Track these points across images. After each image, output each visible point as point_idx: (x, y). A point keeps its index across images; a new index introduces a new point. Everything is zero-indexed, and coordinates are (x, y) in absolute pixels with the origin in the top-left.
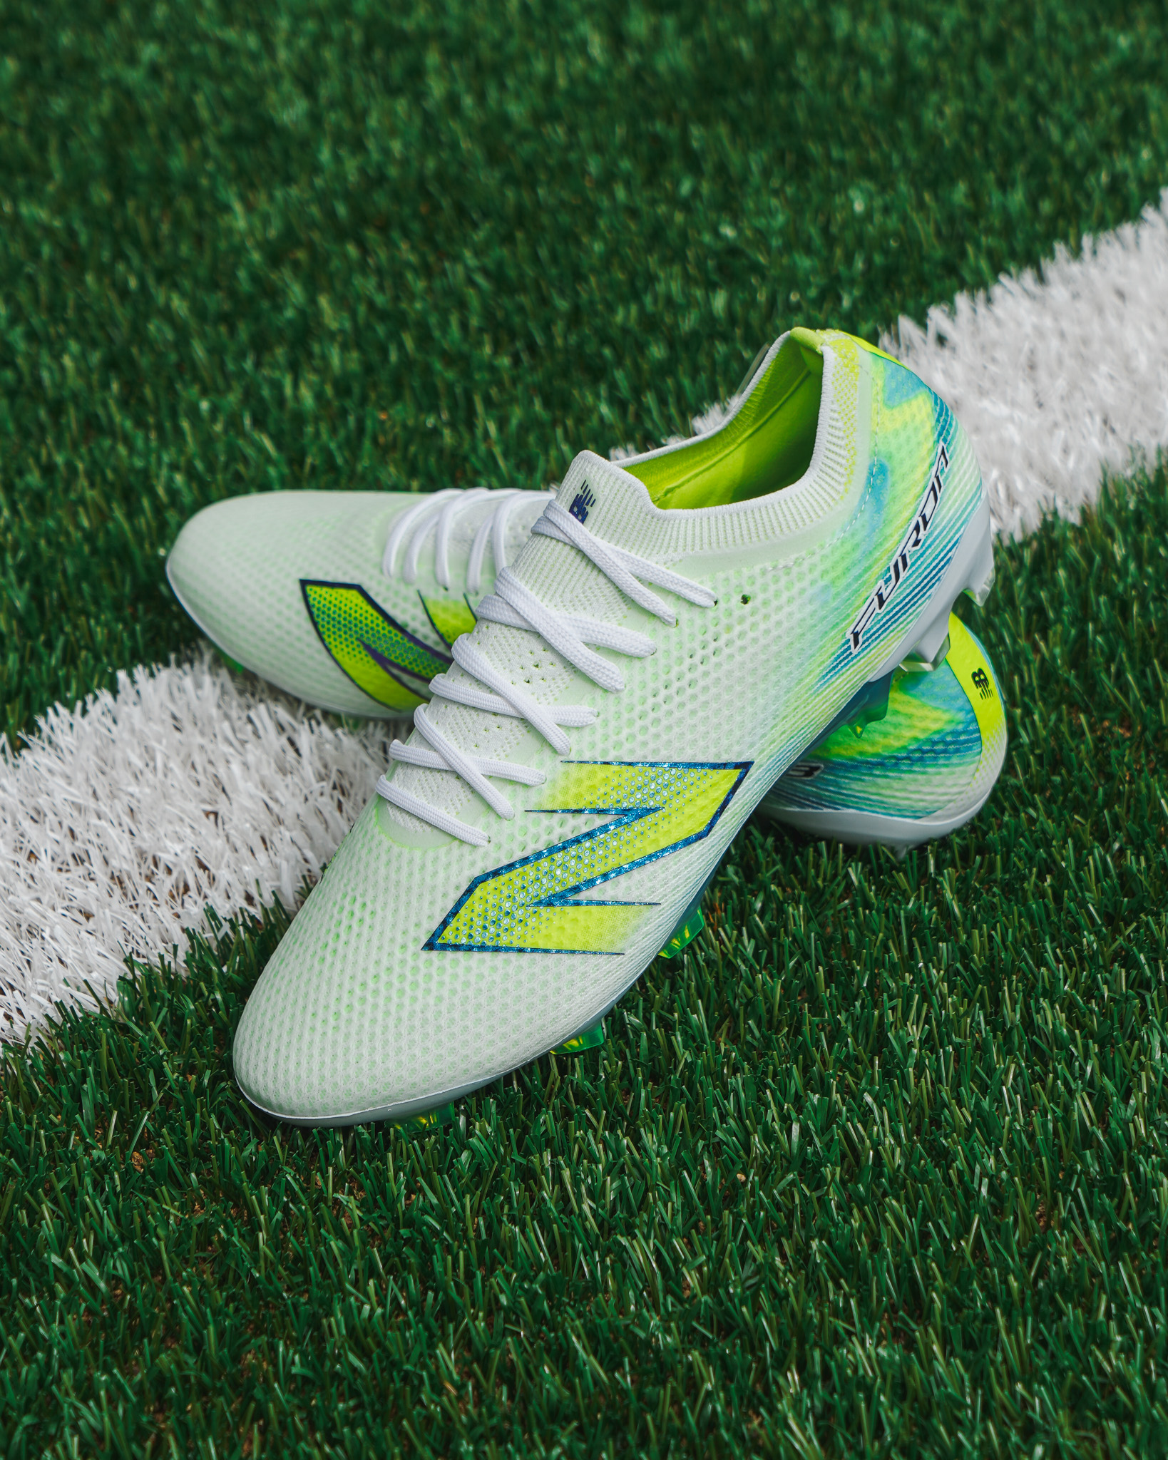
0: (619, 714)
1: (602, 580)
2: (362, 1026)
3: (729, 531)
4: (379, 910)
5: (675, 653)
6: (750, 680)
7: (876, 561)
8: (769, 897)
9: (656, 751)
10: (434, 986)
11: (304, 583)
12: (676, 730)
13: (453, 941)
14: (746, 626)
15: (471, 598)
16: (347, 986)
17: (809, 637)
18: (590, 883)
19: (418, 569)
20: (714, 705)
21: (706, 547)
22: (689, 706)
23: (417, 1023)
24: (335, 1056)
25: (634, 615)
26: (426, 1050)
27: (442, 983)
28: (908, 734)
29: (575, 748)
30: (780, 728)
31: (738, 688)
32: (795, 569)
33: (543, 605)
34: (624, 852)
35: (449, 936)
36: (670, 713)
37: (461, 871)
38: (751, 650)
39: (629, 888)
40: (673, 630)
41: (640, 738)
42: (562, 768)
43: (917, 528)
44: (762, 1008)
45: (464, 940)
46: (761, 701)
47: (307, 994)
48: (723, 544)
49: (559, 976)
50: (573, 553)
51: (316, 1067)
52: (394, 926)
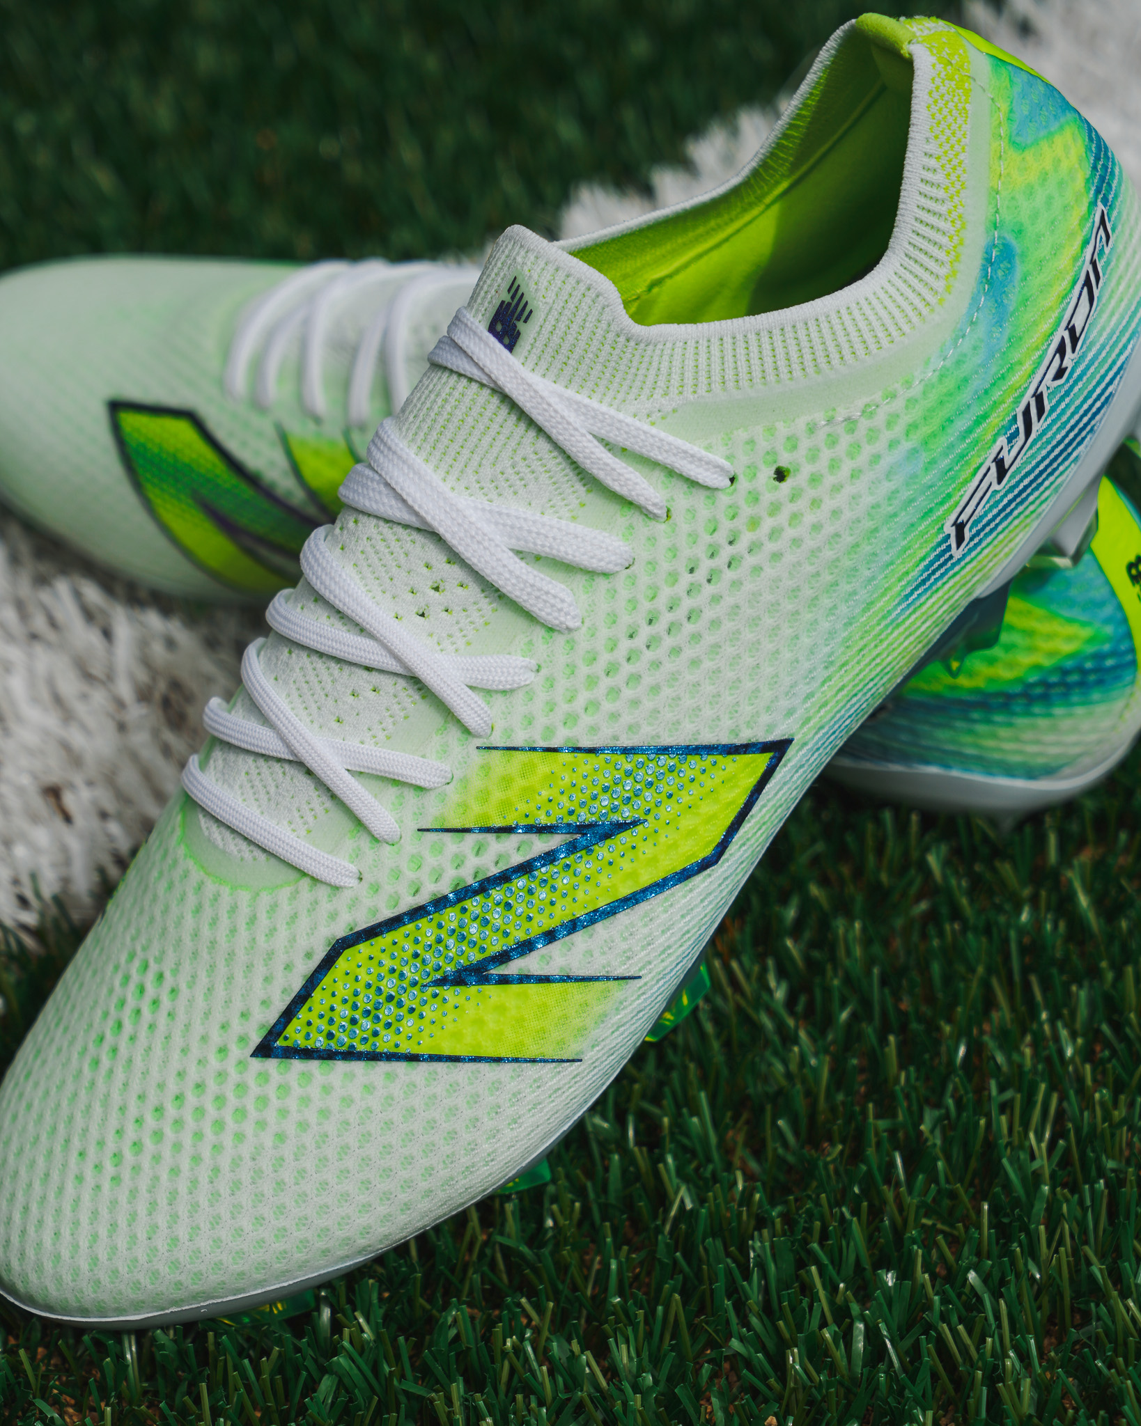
0: (572, 668)
1: (543, 445)
2: (156, 1178)
3: (755, 362)
4: (183, 987)
5: (665, 566)
6: (788, 606)
7: (995, 405)
8: (807, 905)
9: (633, 728)
10: (271, 1116)
11: (116, 407)
12: (667, 692)
13: (303, 1043)
14: (782, 518)
15: (356, 437)
16: (133, 1110)
17: (885, 533)
18: (526, 947)
19: (276, 389)
20: (729, 650)
21: (717, 387)
22: (689, 653)
23: (245, 1176)
24: (114, 1225)
25: (596, 503)
26: (260, 1220)
27: (284, 1112)
28: (1026, 660)
29: (500, 725)
30: (836, 682)
31: (768, 621)
32: (864, 424)
33: (445, 488)
34: (580, 895)
35: (295, 1034)
36: (657, 664)
37: (314, 928)
38: (789, 558)
39: (590, 953)
40: (661, 528)
41: (607, 706)
42: (478, 758)
43: (1061, 350)
44: (800, 1103)
45: (319, 1041)
46: (806, 641)
47: (71, 1118)
48: (744, 383)
49: (475, 1099)
50: (495, 400)
51: (84, 1244)
52: (207, 1014)
